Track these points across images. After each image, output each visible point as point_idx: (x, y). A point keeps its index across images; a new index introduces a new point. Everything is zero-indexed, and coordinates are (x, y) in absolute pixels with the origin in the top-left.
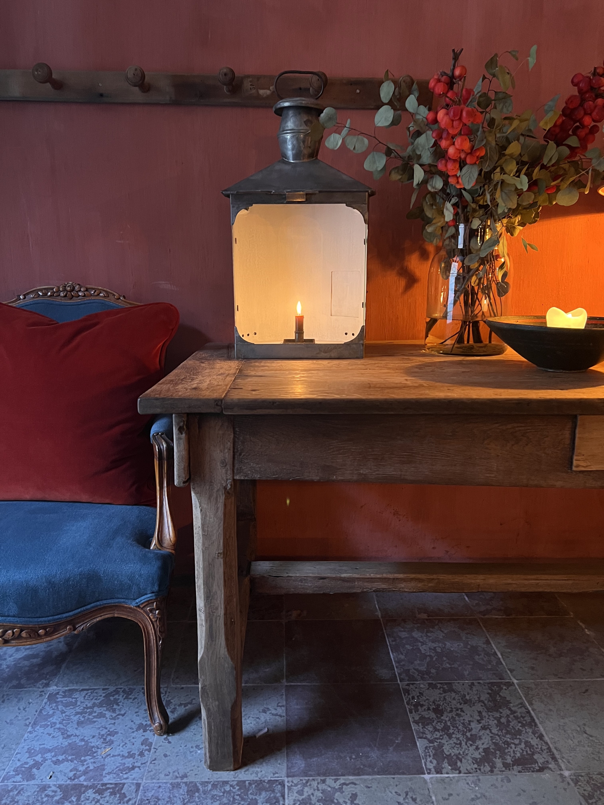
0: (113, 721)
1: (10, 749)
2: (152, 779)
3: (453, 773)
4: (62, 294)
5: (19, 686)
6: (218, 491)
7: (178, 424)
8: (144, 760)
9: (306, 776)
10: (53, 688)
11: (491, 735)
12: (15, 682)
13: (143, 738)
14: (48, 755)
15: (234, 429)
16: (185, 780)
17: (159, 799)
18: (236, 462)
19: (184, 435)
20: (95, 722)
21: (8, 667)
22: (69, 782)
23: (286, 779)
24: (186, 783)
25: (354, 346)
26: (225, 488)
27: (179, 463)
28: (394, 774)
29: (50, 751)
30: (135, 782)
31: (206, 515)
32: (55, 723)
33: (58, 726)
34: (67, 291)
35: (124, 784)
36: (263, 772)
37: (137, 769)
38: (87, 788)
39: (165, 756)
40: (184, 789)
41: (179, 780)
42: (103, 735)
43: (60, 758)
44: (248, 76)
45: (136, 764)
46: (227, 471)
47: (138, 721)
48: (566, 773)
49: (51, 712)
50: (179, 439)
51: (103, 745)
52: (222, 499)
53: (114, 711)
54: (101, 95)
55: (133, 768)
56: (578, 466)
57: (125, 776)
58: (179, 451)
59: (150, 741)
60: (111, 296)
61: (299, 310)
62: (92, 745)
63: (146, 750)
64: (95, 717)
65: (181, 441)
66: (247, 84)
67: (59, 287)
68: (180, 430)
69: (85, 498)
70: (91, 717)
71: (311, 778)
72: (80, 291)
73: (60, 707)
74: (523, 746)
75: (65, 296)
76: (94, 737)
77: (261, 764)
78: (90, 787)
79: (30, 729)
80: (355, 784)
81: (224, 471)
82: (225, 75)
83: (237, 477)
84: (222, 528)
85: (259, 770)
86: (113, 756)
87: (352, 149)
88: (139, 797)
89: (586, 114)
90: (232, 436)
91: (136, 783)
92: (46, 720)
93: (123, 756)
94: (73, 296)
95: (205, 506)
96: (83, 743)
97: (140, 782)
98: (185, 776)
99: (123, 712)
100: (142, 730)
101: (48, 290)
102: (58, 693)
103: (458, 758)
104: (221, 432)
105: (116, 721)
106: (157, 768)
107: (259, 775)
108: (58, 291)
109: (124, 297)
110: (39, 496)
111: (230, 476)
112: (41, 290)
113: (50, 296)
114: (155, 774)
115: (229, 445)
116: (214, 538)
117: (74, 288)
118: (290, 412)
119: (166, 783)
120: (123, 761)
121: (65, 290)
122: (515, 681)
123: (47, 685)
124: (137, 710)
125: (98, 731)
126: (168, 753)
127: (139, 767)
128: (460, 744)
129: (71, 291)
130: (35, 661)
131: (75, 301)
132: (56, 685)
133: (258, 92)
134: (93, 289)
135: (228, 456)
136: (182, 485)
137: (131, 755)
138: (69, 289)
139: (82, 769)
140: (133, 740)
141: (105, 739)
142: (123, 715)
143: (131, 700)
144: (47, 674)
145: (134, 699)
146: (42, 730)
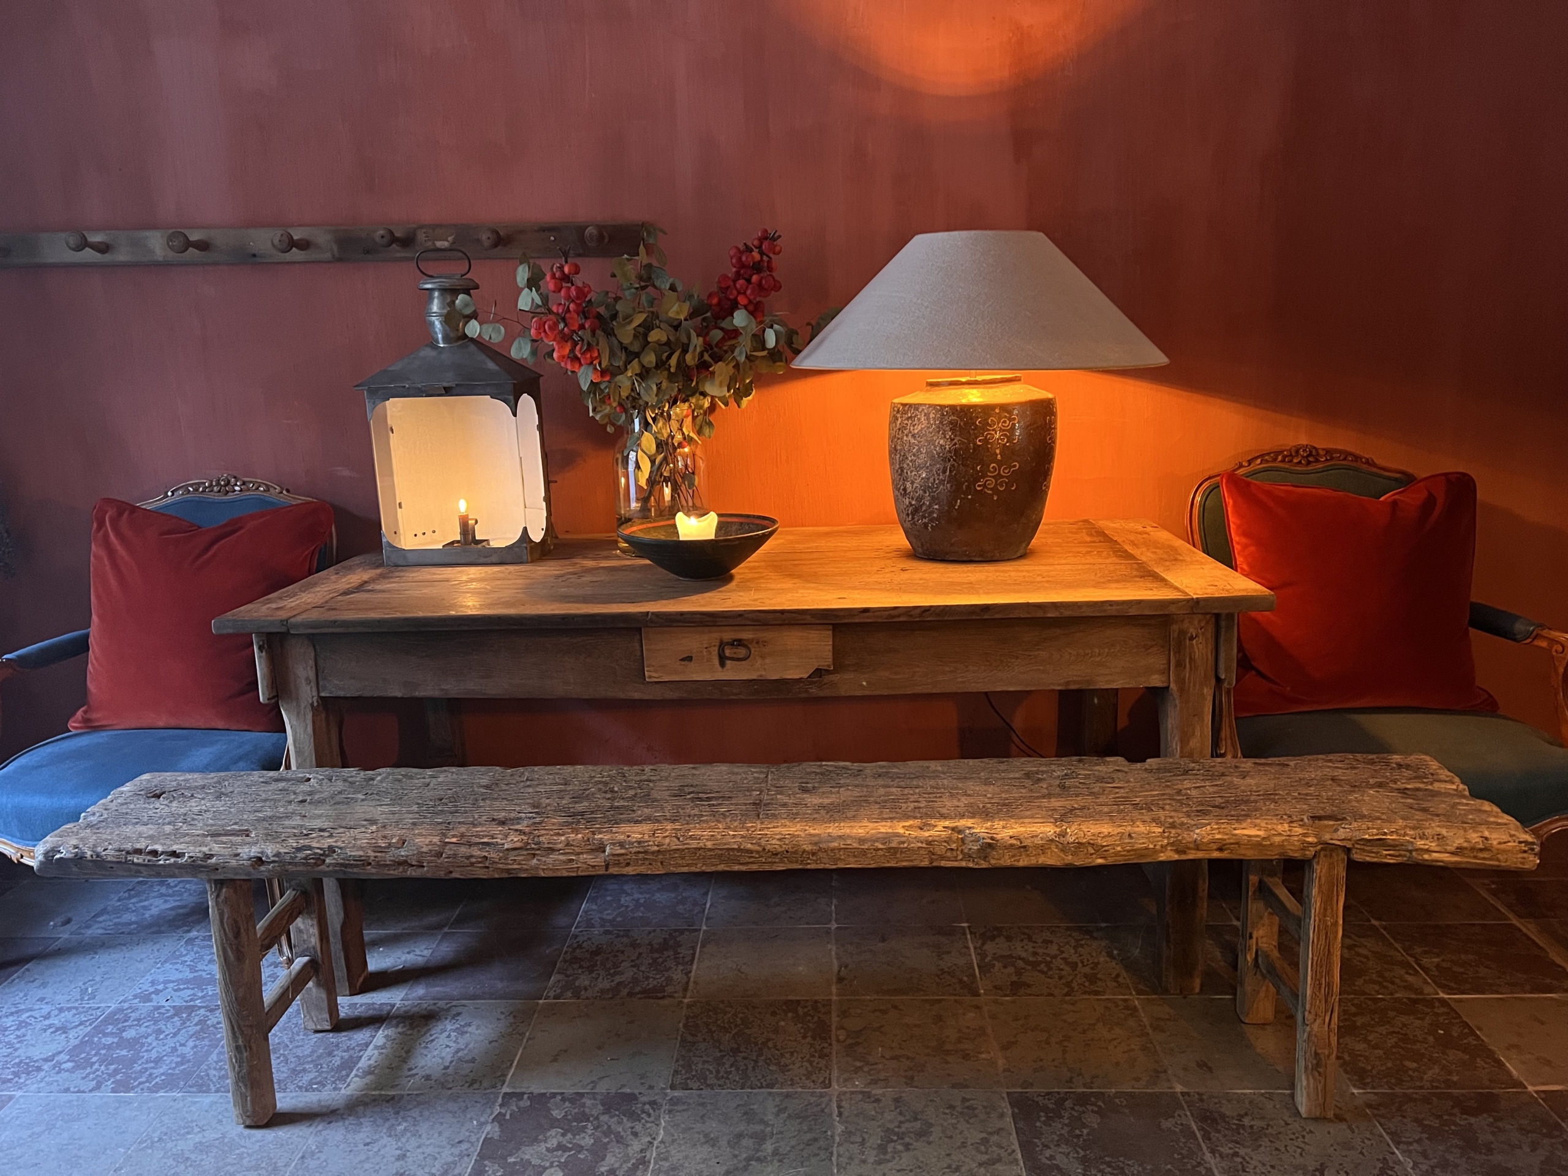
1: (134, 980)
3: (570, 999)
4: (215, 489)
5: (160, 932)
6: (305, 708)
7: (258, 643)
10: (194, 934)
11: (635, 971)
12: (155, 929)
14: (171, 985)
15: (314, 647)
18: (320, 679)
19: (264, 653)
21: (152, 916)
22: (184, 1004)
23: (399, 1003)
25: (517, 549)
26: (312, 705)
27: (262, 680)
29: (173, 982)
31: (296, 733)
32: (186, 961)
33: (188, 963)
34: (222, 486)
38: (200, 1008)
43: (182, 987)
44: (421, 227)
46: (311, 688)
48: (687, 1000)
49: (185, 953)
50: (260, 657)
52: (310, 716)
54: (254, 255)
56: (650, 677)
58: (260, 669)
60: (271, 489)
65: (262, 660)
66: (421, 236)
67: (212, 481)
68: (261, 648)
69: (220, 724)
72: (236, 485)
73: (195, 949)
74: (662, 979)
75: (219, 491)
78: (203, 1007)
79: (159, 965)
81: (309, 687)
82: (383, 237)
83: (323, 694)
84: (312, 744)
87: (487, 339)
90: (313, 654)
92: (178, 959)
94: (228, 492)
95: (295, 723)
101: (199, 484)
102: (197, 938)
103: (585, 988)
104: (302, 651)
108: (211, 485)
109: (288, 491)
110: (173, 722)
111: (315, 693)
112: (191, 485)
113: (202, 491)
115: (311, 662)
116: (306, 754)
117: (229, 481)
121: (218, 484)
122: (704, 928)
123: (189, 931)
128: (598, 978)
129: (226, 485)
130: (181, 911)
131: (231, 496)
132: (198, 931)
133: (434, 244)
134: (251, 482)
135: (312, 674)
136: (266, 702)
138: (222, 483)
139: (200, 994)
144: (192, 922)
146: (171, 966)
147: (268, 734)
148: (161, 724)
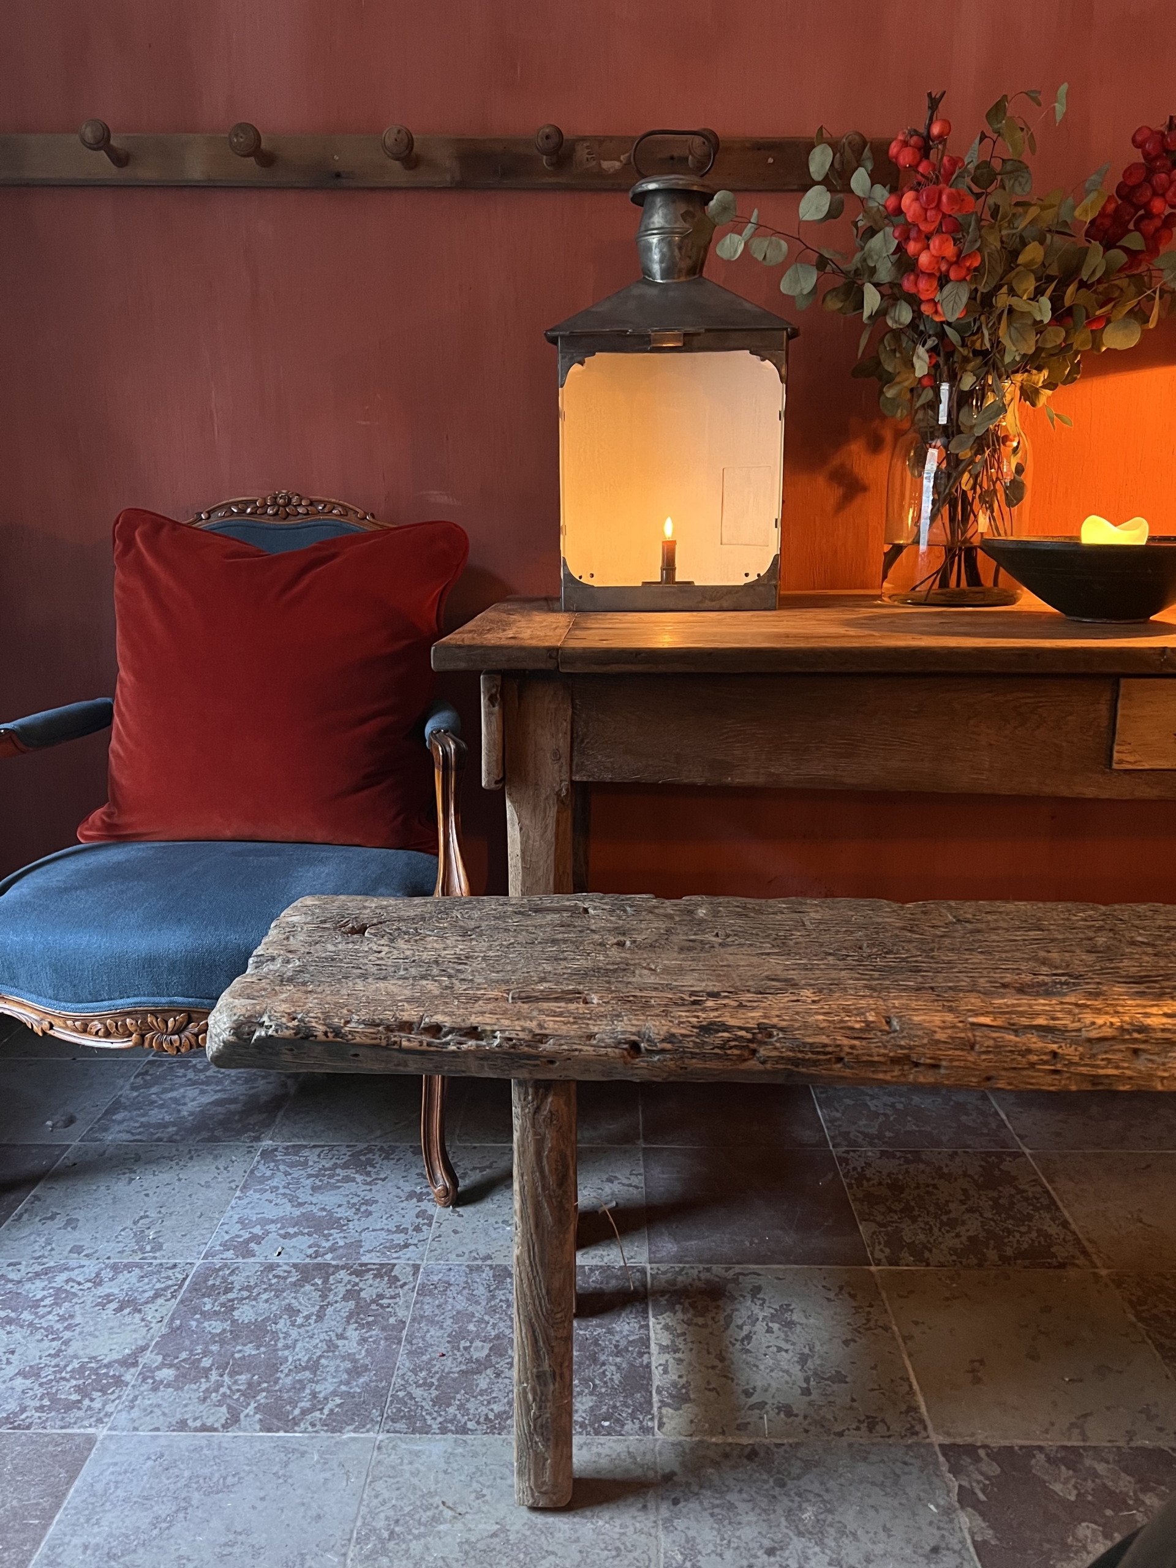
0: (368, 1187)
1: (212, 1219)
2: (437, 1260)
3: (916, 1265)
4: (270, 511)
5: (213, 1139)
6: (547, 799)
7: (488, 690)
8: (421, 1236)
9: (680, 1262)
10: (267, 1143)
11: (981, 1219)
12: (205, 1134)
13: (419, 1209)
14: (272, 1227)
15: (573, 701)
16: (489, 1262)
17: (450, 1285)
18: (575, 753)
19: (497, 708)
20: (340, 1187)
21: (191, 1114)
22: (308, 1260)
23: (648, 1266)
24: (491, 1266)
25: (761, 588)
26: (558, 794)
27: (489, 751)
28: (821, 1264)
29: (273, 1222)
30: (411, 1262)
31: (528, 837)
32: (277, 1188)
33: (281, 1191)
34: (279, 506)
35: (394, 1265)
36: (612, 1256)
37: (411, 1248)
38: (337, 1268)
39: (455, 1232)
40: (488, 1274)
41: (479, 1262)
42: (354, 1204)
43: (291, 1231)
44: (584, 139)
45: (410, 1241)
46: (561, 767)
47: (408, 1188)
48: (1104, 1272)
49: (268, 1173)
50: (489, 714)
51: (356, 1217)
52: (552, 813)
53: (368, 1174)
54: (338, 175)
55: (406, 1246)
56: (1121, 762)
57: (395, 1255)
58: (488, 733)
59: (429, 1213)
60: (351, 513)
61: (668, 530)
62: (339, 1215)
63: (424, 1224)
64: (338, 1181)
65: (493, 718)
66: (582, 152)
67: (265, 500)
68: (492, 700)
70: (332, 1181)
71: (687, 1266)
72: (300, 505)
73: (281, 1167)
74: (1034, 1234)
75: (276, 514)
76: (340, 1206)
77: (608, 1245)
78: (343, 1267)
79: (238, 1193)
80: (759, 1275)
81: (556, 767)
82: (547, 137)
83: (577, 778)
84: (552, 857)
85: (605, 1253)
86: (373, 1230)
87: (760, 258)
88: (418, 1282)
89: (1155, 194)
90: (570, 713)
91: (414, 1265)
92: (261, 1183)
93: (388, 1230)
94: (288, 514)
95: (527, 822)
96: (325, 1213)
97: (418, 1262)
98: (489, 1257)
99: (382, 1176)
100: (415, 1200)
101: (247, 503)
102: (276, 1150)
103: (926, 1247)
104: (553, 706)
105: (373, 1187)
106: (444, 1246)
107: (606, 1260)
108: (265, 506)
109: (373, 515)
110: (247, 830)
111: (565, 776)
112: (236, 504)
113: (251, 513)
114: (440, 1254)
115: (566, 726)
116: (540, 873)
117: (290, 500)
118: (662, 668)
119: (460, 1265)
120: (390, 1237)
121: (275, 503)
122: (1027, 1151)
123: (258, 1139)
124: (405, 1174)
125: (347, 1199)
126: (459, 1229)
127: (416, 1245)
128: (931, 1230)
129: (285, 506)
130: (232, 1107)
131: (291, 522)
132: (271, 1139)
133: (600, 164)
134: (321, 502)
135: (563, 743)
136: (493, 786)
137: (400, 1230)
138: (281, 501)
139: (327, 1245)
140: (403, 1212)
141: (358, 1210)
142: (383, 1180)
143: (394, 1162)
144: (255, 1124)
145: (398, 1160)
146: (258, 1195)
147: (391, 851)
148: (228, 833)
